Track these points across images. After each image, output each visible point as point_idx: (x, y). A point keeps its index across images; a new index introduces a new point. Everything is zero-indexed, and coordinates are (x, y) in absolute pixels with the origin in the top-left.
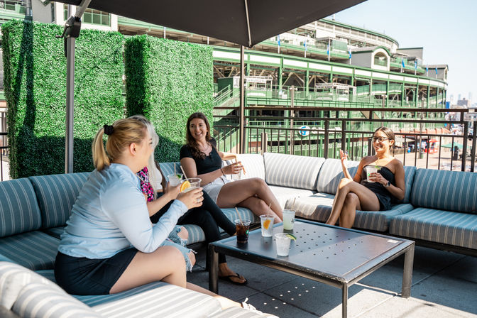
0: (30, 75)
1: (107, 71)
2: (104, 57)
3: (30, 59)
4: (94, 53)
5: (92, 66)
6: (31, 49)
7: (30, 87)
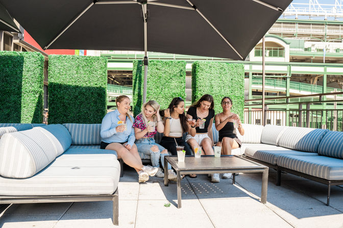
0: (140, 83)
1: (177, 80)
2: (175, 73)
3: (140, 77)
4: (170, 72)
5: (169, 78)
6: (141, 72)
7: (140, 89)
